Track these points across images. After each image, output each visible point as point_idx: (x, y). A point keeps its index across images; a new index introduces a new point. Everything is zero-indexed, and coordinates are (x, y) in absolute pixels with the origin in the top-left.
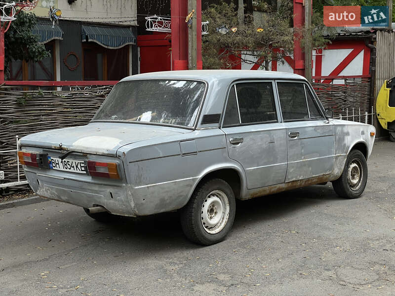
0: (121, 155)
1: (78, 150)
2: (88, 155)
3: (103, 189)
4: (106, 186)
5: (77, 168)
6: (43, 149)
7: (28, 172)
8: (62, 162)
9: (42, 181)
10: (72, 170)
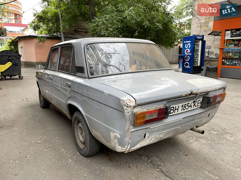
1: (205, 91)
2: (209, 93)
5: (194, 106)
6: (168, 101)
7: (136, 131)
8: (183, 106)
9: (152, 132)
10: (190, 109)
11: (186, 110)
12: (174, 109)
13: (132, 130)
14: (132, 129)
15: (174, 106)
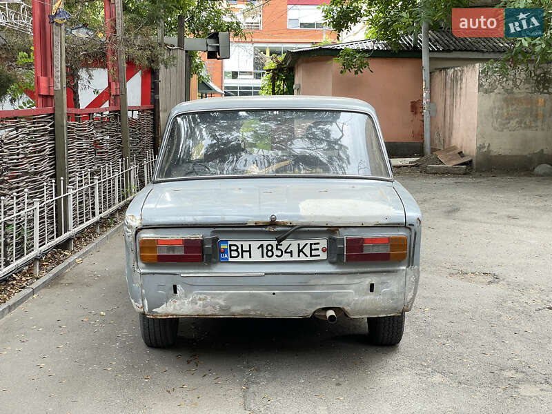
0: (414, 222)
1: (318, 222)
2: (340, 229)
3: (357, 281)
4: (365, 275)
5: (301, 253)
6: (213, 229)
7: (151, 273)
8: (262, 246)
9: (190, 286)
10: (286, 257)
11: (274, 259)
12: (240, 250)
13: (142, 271)
14: (143, 268)
15: (239, 244)
